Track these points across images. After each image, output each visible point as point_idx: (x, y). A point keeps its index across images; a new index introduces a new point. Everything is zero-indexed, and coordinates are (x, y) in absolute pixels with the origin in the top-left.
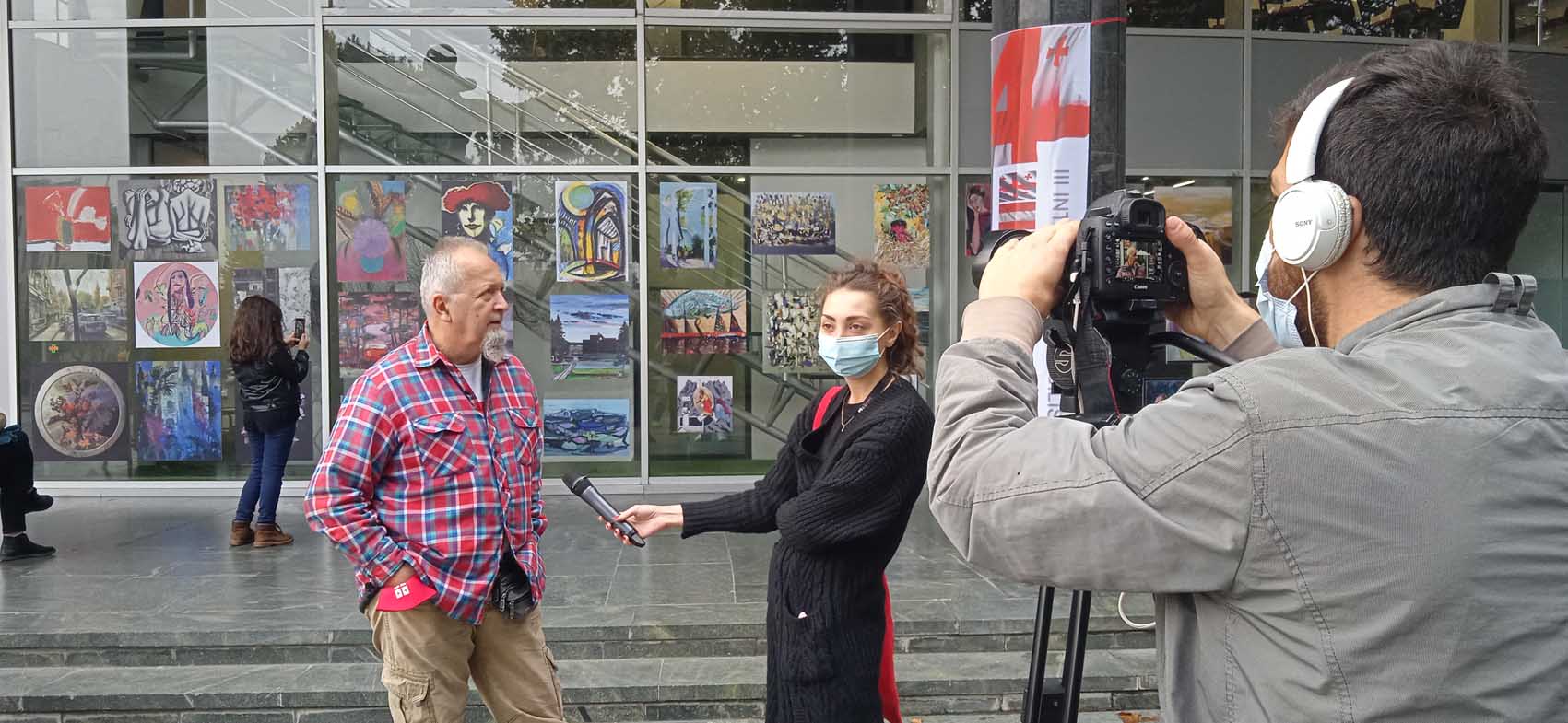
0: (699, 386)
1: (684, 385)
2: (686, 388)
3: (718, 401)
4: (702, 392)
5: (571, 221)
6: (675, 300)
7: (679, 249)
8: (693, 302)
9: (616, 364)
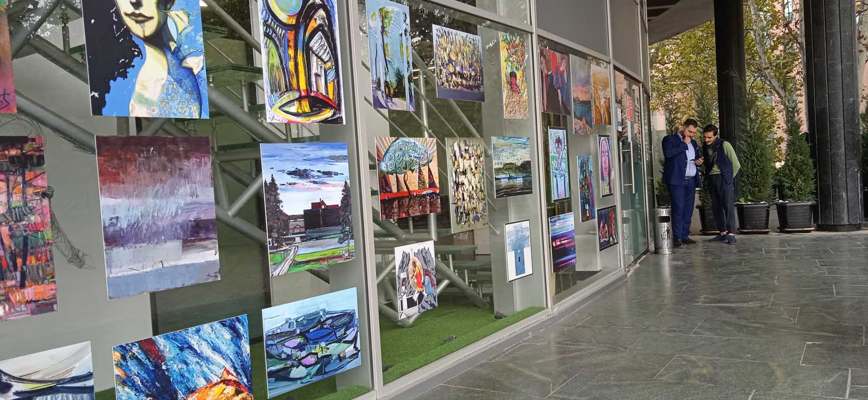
0: (412, 256)
1: (401, 258)
2: (403, 262)
3: (427, 273)
4: (414, 263)
5: (279, 31)
6: (388, 150)
7: (387, 84)
8: (400, 153)
9: (341, 241)
